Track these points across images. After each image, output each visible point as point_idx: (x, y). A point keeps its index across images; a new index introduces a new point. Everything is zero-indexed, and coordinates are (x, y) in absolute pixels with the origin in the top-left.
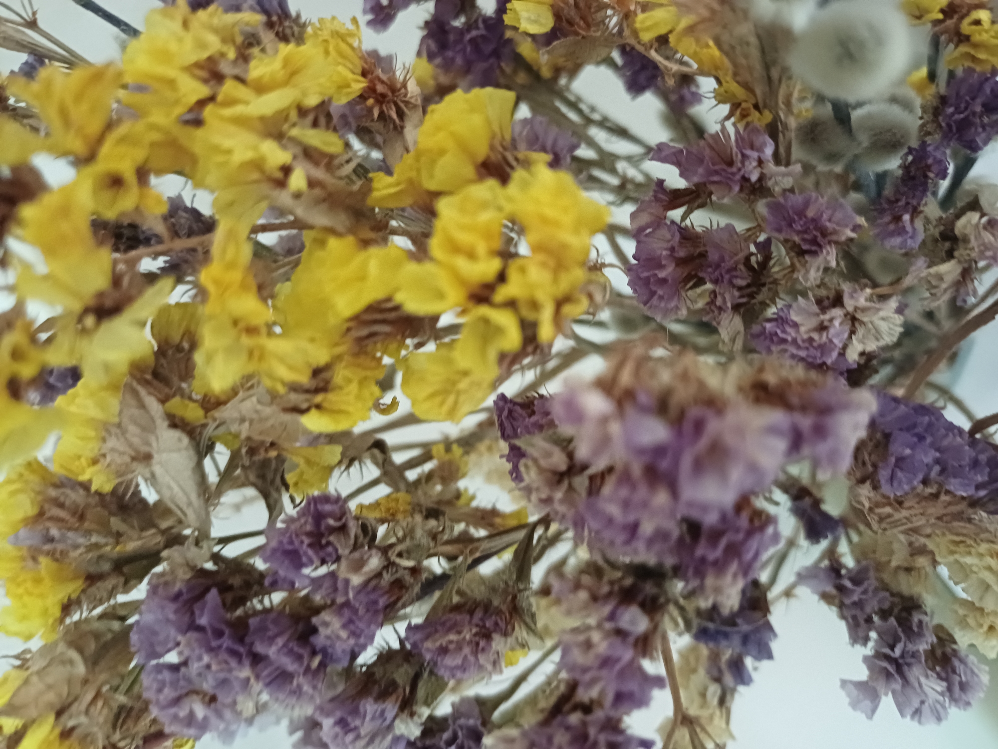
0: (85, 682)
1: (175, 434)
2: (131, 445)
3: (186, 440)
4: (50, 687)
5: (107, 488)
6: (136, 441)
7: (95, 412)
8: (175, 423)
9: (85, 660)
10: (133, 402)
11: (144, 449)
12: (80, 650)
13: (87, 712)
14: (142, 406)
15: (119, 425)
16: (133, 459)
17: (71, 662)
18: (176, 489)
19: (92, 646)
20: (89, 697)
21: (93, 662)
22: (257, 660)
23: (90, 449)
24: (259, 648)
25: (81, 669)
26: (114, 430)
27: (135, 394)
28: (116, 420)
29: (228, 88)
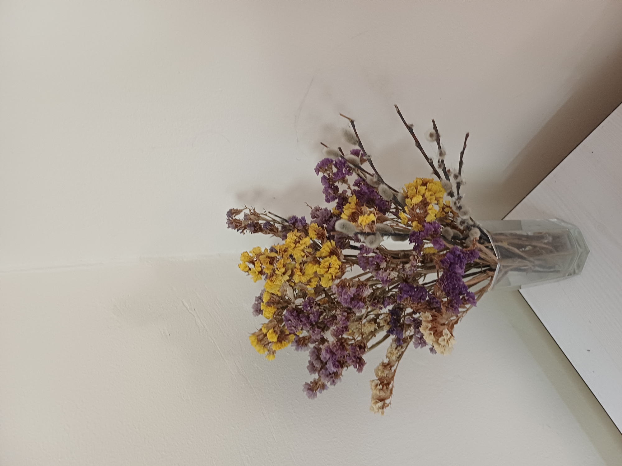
3: (292, 288)
4: (272, 325)
8: (290, 286)
13: (277, 328)
15: (283, 286)
17: (275, 321)
19: (277, 320)
20: (278, 326)
21: (278, 322)
22: (301, 321)
25: (276, 323)
29: (298, 245)
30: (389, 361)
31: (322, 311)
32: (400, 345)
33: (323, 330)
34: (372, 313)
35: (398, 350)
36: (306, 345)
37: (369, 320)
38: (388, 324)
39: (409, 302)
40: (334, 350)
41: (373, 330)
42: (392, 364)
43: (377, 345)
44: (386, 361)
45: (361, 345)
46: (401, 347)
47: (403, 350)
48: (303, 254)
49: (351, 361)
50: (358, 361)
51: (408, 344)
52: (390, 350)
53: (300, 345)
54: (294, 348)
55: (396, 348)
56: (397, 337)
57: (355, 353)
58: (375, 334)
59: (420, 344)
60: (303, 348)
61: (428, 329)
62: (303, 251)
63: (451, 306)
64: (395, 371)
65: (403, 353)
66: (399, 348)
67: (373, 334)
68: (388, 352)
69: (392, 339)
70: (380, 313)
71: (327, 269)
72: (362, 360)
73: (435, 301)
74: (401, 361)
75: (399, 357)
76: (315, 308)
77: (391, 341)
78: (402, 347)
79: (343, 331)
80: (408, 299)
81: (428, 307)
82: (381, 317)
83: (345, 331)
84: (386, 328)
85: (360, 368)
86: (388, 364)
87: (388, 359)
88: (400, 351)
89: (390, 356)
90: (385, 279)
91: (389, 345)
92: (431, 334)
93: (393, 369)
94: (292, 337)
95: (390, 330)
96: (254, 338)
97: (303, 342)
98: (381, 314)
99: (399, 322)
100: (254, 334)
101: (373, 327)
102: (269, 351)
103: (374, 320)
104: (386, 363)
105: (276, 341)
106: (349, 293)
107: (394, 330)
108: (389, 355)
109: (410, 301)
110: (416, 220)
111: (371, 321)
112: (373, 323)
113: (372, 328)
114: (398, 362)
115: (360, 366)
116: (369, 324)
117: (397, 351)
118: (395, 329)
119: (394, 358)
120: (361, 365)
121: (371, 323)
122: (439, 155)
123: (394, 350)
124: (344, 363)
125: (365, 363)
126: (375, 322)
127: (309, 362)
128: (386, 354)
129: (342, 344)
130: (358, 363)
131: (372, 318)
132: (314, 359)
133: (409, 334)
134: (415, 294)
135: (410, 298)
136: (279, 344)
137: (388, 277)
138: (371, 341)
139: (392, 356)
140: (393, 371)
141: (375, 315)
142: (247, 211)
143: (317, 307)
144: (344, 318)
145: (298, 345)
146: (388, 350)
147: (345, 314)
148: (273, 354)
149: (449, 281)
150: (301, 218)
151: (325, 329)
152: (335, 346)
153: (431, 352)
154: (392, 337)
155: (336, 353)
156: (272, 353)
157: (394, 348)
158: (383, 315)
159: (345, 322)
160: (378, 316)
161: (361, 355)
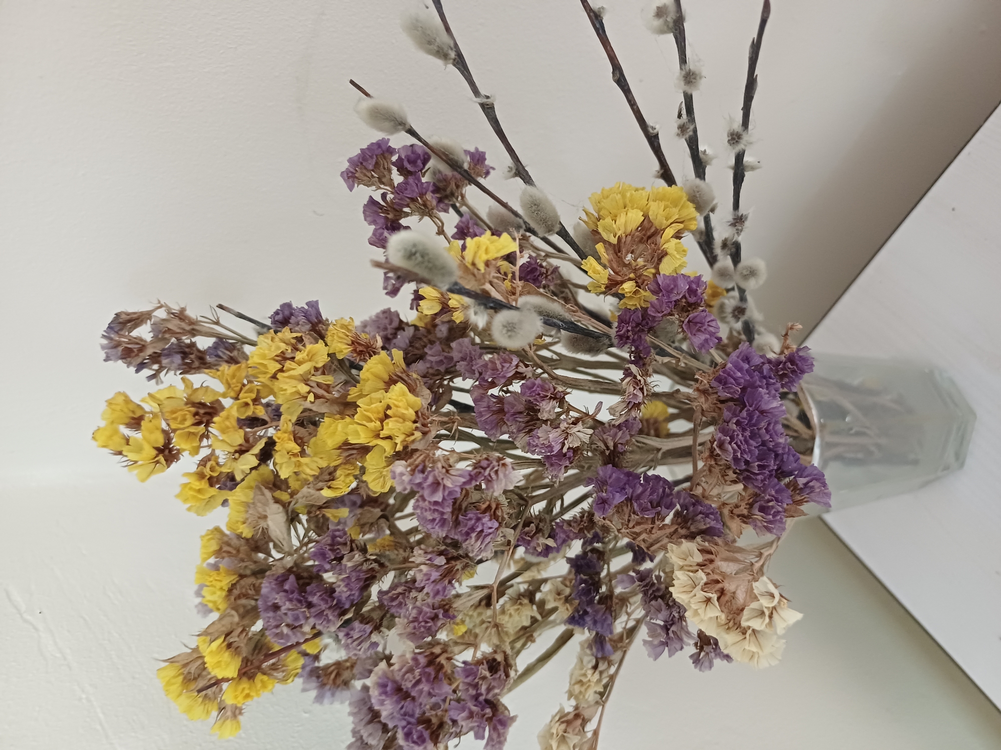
0: (238, 624)
1: (277, 506)
2: (258, 512)
3: (281, 508)
4: (223, 626)
5: (249, 536)
6: (260, 510)
7: (243, 499)
8: (277, 501)
9: (239, 615)
10: (259, 493)
11: (264, 513)
12: (237, 611)
13: (239, 636)
14: (263, 494)
15: (253, 503)
16: (259, 518)
17: (232, 616)
18: (278, 531)
19: (241, 610)
20: (240, 629)
21: (242, 617)
22: (310, 605)
23: (241, 517)
24: (310, 599)
25: (236, 619)
26: (252, 506)
27: (260, 489)
28: (252, 501)
29: (288, 364)
30: (576, 708)
31: (372, 569)
32: (604, 658)
33: (377, 628)
34: (519, 579)
35: (601, 673)
36: (346, 684)
37: (514, 596)
38: (567, 600)
39: (626, 518)
40: (407, 685)
41: (527, 623)
42: (586, 714)
43: (542, 666)
44: (569, 707)
45: (494, 660)
46: (606, 663)
47: (612, 670)
48: (304, 389)
49: (465, 714)
50: (488, 711)
51: (625, 652)
52: (578, 672)
53: (328, 687)
54: (313, 693)
55: (595, 667)
56: (594, 633)
57: (476, 686)
58: (532, 636)
59: (666, 644)
60: (338, 694)
61: (699, 587)
62: (306, 382)
63: (762, 509)
64: (596, 733)
65: (612, 678)
66: (602, 666)
67: (527, 634)
68: (573, 682)
69: (582, 644)
70: (539, 577)
71: (378, 423)
72: (501, 709)
73: (700, 508)
74: (608, 705)
75: (603, 695)
76: (350, 560)
77: (578, 648)
78: (610, 664)
79: (435, 618)
80: (625, 508)
81: (683, 532)
82: (545, 588)
83: (441, 616)
84: (564, 612)
85: (495, 736)
86: (577, 716)
87: (573, 702)
88: (605, 675)
89: (581, 692)
90: (557, 449)
91: (574, 661)
92: (708, 600)
93: (590, 727)
94: (294, 661)
95: (576, 615)
96: (172, 672)
97: (336, 676)
98: (545, 581)
99: (598, 592)
100: (171, 661)
101: (526, 614)
102: (222, 709)
103: (530, 595)
104: (569, 713)
105: (235, 675)
106: (449, 484)
107: (586, 613)
108: (577, 688)
109: (630, 516)
110: (630, 279)
111: (519, 599)
112: (526, 601)
113: (524, 618)
114: (603, 706)
115: (495, 729)
116: (516, 607)
117: (597, 676)
118: (589, 610)
119: (591, 696)
120: (499, 727)
121: (521, 604)
122: (682, 83)
123: (590, 672)
124: (441, 725)
125: (513, 719)
126: (532, 601)
127: (355, 732)
128: (567, 687)
129: (432, 660)
130: (490, 720)
131: (522, 590)
132: (364, 722)
133: (626, 624)
134: (643, 492)
135: (631, 504)
136: (245, 684)
137: (563, 444)
138: (524, 653)
139: (586, 690)
140: (589, 735)
141: (531, 583)
142: (161, 314)
143: (358, 557)
144: (435, 575)
145: (322, 685)
146: (571, 675)
147: (441, 561)
148: (235, 716)
149: (748, 434)
150: (307, 304)
151: (385, 622)
152: (411, 670)
153: (696, 667)
154: (582, 636)
155: (413, 694)
156: (229, 713)
157: (590, 666)
158: (549, 583)
159: (439, 587)
160: (537, 585)
161: (497, 691)
